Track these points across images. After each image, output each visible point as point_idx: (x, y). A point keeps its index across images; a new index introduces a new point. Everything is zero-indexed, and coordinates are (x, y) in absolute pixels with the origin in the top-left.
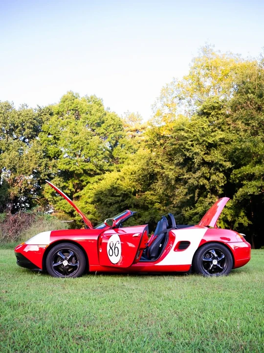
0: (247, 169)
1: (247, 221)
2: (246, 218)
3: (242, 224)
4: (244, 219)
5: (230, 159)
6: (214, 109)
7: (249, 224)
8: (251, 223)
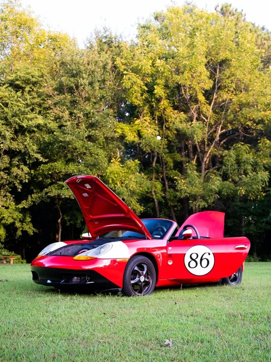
0: (59, 166)
1: (32, 228)
2: (31, 225)
3: (26, 232)
4: (28, 226)
5: (41, 151)
6: (28, 84)
7: (34, 232)
8: (37, 232)
